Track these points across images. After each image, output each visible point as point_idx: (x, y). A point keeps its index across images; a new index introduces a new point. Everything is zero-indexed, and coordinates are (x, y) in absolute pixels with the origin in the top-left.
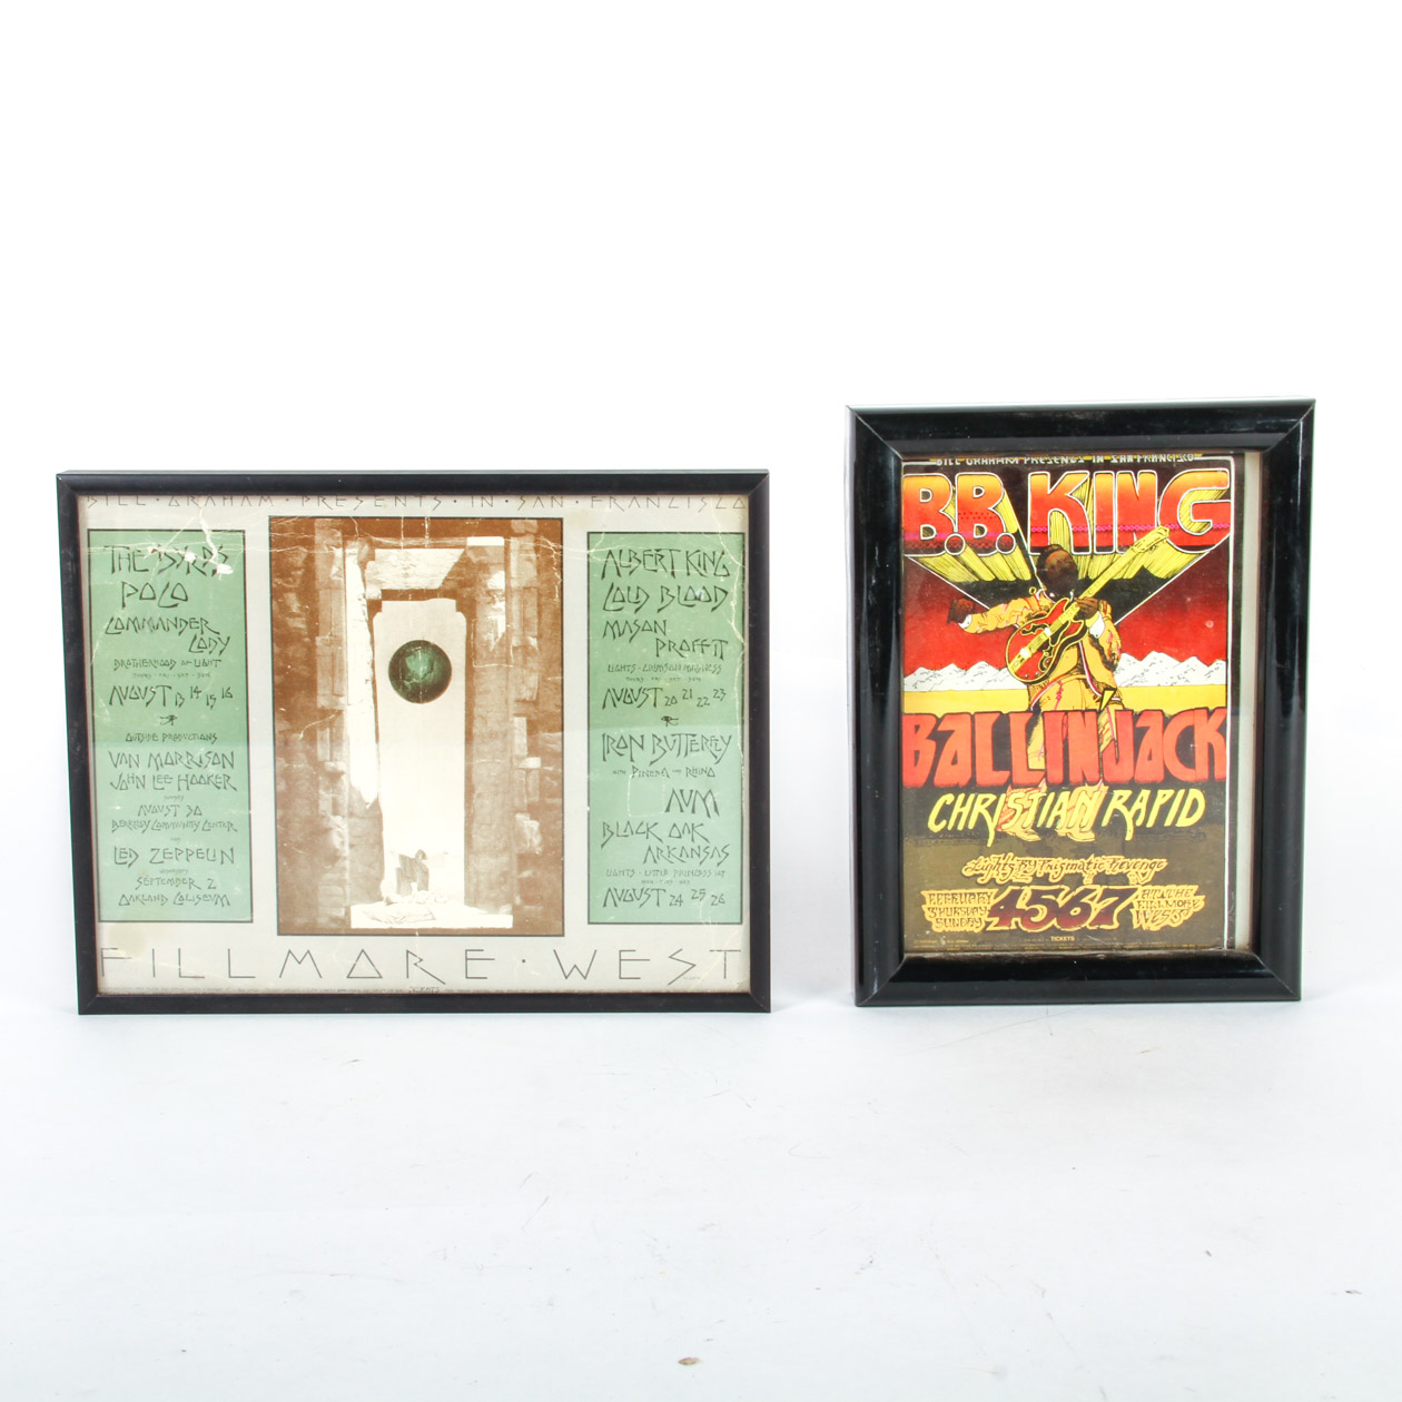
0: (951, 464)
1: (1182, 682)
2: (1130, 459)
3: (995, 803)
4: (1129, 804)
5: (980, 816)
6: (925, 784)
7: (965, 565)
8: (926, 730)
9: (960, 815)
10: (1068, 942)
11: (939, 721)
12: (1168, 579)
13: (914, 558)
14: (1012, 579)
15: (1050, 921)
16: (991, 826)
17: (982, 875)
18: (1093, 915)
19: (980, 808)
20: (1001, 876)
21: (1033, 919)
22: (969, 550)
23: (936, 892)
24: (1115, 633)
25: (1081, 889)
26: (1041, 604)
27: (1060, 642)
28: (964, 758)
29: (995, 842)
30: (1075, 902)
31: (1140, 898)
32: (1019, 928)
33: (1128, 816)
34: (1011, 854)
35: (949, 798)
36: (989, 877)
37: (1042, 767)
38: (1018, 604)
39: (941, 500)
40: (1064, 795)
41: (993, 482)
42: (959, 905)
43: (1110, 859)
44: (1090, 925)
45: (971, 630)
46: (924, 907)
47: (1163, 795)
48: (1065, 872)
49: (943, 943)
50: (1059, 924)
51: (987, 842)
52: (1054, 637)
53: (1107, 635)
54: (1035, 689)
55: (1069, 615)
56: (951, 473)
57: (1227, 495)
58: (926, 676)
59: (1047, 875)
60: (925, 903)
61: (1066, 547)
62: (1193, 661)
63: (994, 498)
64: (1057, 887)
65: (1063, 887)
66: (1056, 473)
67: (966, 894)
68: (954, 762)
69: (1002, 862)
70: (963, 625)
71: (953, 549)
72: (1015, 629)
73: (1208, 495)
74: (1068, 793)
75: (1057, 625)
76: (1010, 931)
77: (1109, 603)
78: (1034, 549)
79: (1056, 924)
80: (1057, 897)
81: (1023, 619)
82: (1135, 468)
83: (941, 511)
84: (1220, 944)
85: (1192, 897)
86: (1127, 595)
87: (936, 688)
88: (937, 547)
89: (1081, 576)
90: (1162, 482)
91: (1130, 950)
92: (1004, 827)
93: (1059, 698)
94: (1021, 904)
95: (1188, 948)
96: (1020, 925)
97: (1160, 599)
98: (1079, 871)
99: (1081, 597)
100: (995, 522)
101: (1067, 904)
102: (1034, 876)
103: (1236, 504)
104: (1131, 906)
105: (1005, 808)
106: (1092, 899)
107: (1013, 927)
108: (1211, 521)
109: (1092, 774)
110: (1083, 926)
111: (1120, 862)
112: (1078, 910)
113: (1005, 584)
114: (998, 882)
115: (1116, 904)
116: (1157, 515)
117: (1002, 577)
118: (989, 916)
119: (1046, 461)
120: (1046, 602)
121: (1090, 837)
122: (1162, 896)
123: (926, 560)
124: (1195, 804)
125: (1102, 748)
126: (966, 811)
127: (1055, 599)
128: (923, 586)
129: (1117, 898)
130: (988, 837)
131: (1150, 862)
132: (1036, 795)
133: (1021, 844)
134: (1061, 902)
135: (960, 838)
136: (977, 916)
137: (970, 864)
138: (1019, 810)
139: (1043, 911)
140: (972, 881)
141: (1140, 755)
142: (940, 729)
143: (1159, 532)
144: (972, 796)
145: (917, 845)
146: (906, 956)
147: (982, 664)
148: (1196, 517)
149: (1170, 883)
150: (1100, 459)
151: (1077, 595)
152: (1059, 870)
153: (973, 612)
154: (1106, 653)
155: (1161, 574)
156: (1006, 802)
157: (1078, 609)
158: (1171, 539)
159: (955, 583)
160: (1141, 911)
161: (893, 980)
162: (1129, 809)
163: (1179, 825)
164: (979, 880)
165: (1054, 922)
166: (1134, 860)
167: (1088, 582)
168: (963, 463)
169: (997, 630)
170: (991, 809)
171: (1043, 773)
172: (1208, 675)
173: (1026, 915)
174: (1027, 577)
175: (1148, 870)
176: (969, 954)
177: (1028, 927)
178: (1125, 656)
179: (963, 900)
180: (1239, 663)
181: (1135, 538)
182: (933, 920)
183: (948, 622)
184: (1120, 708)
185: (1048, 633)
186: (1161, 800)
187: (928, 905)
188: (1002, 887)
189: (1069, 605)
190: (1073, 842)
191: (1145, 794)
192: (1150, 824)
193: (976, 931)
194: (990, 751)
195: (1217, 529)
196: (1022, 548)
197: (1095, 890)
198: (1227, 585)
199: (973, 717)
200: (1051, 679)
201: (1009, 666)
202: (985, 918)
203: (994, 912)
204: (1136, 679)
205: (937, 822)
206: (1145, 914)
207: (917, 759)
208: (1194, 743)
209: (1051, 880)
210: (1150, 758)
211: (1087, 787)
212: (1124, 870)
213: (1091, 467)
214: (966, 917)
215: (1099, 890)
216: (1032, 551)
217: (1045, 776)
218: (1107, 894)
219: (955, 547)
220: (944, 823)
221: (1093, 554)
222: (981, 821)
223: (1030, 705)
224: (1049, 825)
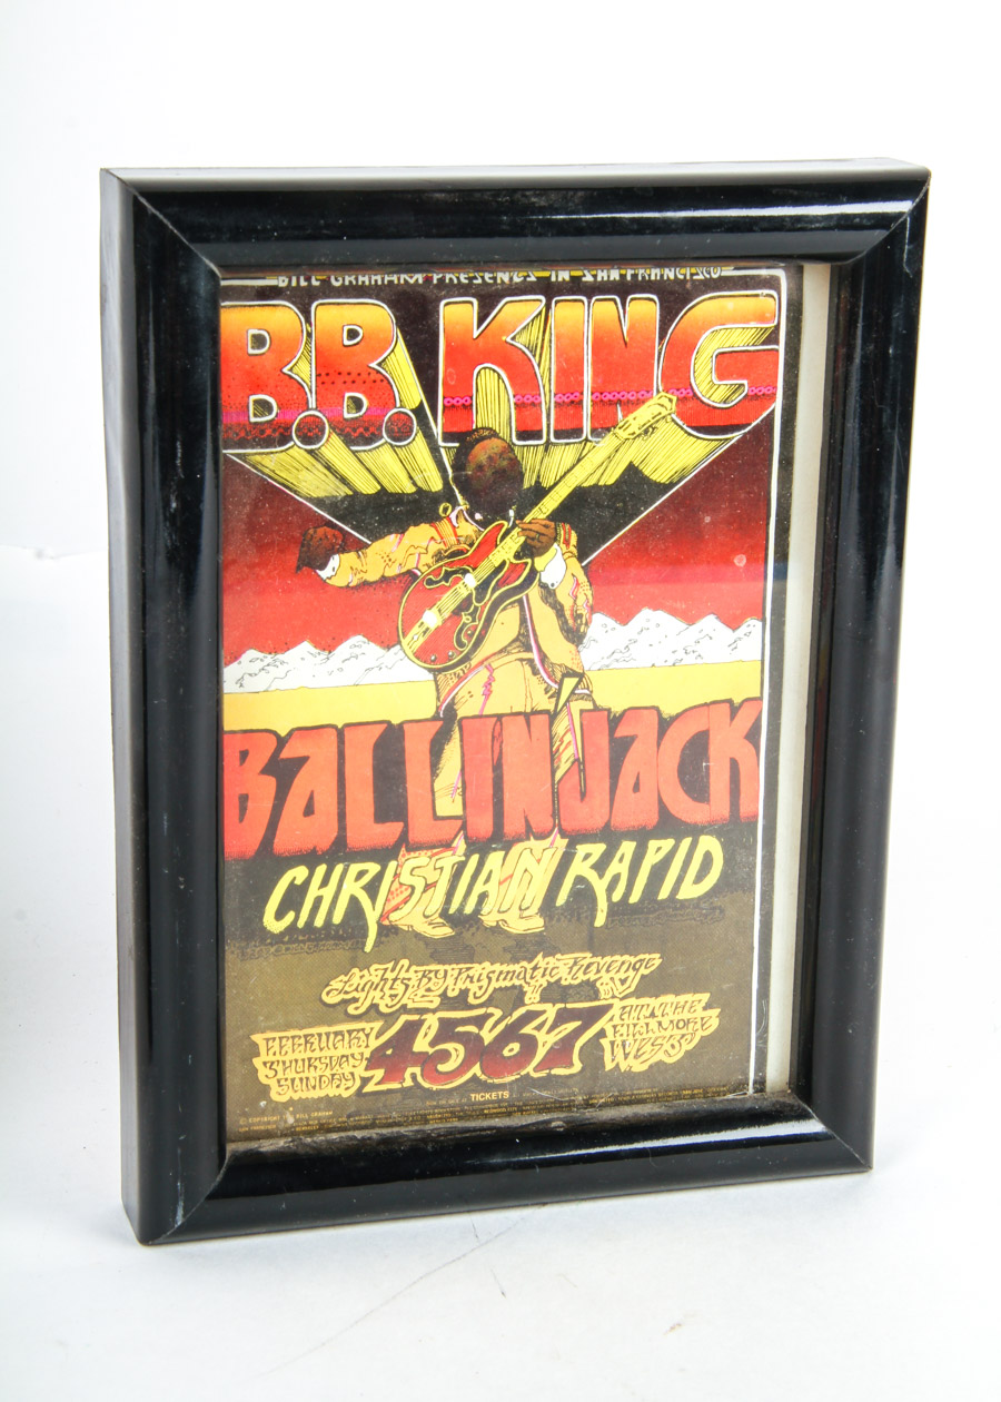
0: (303, 283)
1: (690, 659)
2: (615, 275)
3: (379, 877)
4: (600, 867)
5: (354, 901)
6: (258, 852)
7: (328, 468)
8: (260, 758)
9: (318, 901)
10: (499, 1101)
11: (282, 742)
12: (672, 485)
13: (237, 455)
14: (410, 489)
15: (468, 1069)
16: (372, 917)
17: (355, 1000)
18: (541, 1053)
19: (353, 888)
20: (388, 1000)
21: (441, 1068)
22: (336, 440)
23: (277, 1035)
24: (583, 578)
25: (521, 1011)
26: (459, 532)
27: (490, 597)
28: (326, 802)
29: (377, 943)
30: (510, 1033)
31: (617, 1021)
32: (417, 1085)
33: (600, 886)
34: (405, 962)
35: (299, 873)
36: (367, 1003)
37: (458, 811)
38: (420, 534)
39: (285, 351)
40: (495, 858)
41: (377, 317)
42: (317, 1054)
43: (569, 958)
44: (536, 1070)
45: (339, 582)
46: (257, 1062)
47: (657, 849)
48: (495, 985)
49: (291, 1120)
50: (483, 1073)
51: (364, 944)
52: (482, 588)
53: (570, 582)
54: (448, 680)
55: (507, 550)
56: (304, 301)
57: (772, 338)
58: (259, 665)
59: (464, 993)
60: (258, 1055)
61: (504, 433)
62: (710, 623)
63: (380, 346)
64: (481, 1011)
65: (491, 1010)
66: (488, 300)
67: (328, 1035)
68: (309, 810)
69: (390, 975)
70: (324, 574)
71: (306, 439)
72: (415, 577)
73: (740, 338)
74: (503, 853)
75: (485, 569)
76: (403, 1090)
77: (572, 528)
78: (448, 437)
79: (479, 1073)
80: (480, 1028)
81: (427, 559)
82: (623, 290)
83: (285, 370)
84: (742, 1085)
85: (700, 1013)
86: (607, 513)
87: (278, 684)
88: (277, 436)
89: (528, 482)
90: (668, 315)
91: (602, 1107)
92: (394, 917)
93: (487, 693)
94: (421, 1044)
95: (693, 1096)
96: (420, 1079)
97: (662, 520)
98: (517, 982)
99: (527, 519)
100: (381, 388)
101: (497, 1039)
102: (444, 995)
103: (786, 353)
104: (602, 1034)
105: (396, 885)
106: (538, 1028)
107: (408, 1083)
108: (745, 382)
109: (542, 820)
110: (523, 1073)
111: (585, 962)
112: (516, 1047)
113: (399, 498)
114: (383, 1009)
115: (577, 1033)
116: (657, 373)
117: (392, 488)
118: (367, 1069)
119: (470, 279)
120: (467, 529)
121: (537, 924)
122: (653, 1015)
123: (258, 458)
124: (708, 858)
125: (559, 775)
126: (328, 893)
127: (483, 524)
128: (255, 506)
129: (579, 1023)
130: (365, 936)
131: (633, 960)
132: (448, 860)
133: (421, 944)
134: (488, 1036)
135: (318, 940)
136: (347, 1069)
137: (336, 984)
138: (420, 887)
139: (457, 1052)
140: (340, 1011)
141: (621, 783)
142: (285, 754)
143: (660, 404)
144: (339, 868)
145: (244, 956)
146: (231, 1148)
147: (358, 639)
148: (721, 376)
149: (666, 992)
150: (564, 275)
151: (520, 516)
152: (484, 983)
153: (343, 550)
154: (568, 613)
155: (661, 476)
156: (396, 875)
157: (522, 539)
158: (679, 414)
159: (310, 499)
160: (619, 1040)
161: (212, 1197)
162: (601, 876)
163: (680, 896)
164: (351, 1010)
165: (476, 1070)
166: (608, 959)
167: (540, 492)
168: (326, 282)
169: (384, 579)
170: (372, 889)
171: (459, 823)
172: (733, 646)
173: (428, 1062)
174: (436, 485)
175: (631, 973)
176: (334, 1136)
177: (433, 1081)
178: (599, 619)
179: (323, 1044)
180: (783, 623)
181: (620, 415)
182: (273, 1083)
183: (299, 568)
184: (589, 706)
185: (471, 581)
186: (652, 858)
187: (264, 1057)
188: (389, 1018)
189: (508, 532)
190: (508, 935)
191: (628, 847)
192: (634, 898)
193: (346, 1094)
194: (371, 789)
195: (756, 397)
196: (429, 436)
197: (544, 1012)
198: (769, 493)
199: (340, 733)
200: (474, 662)
201: (404, 642)
202: (361, 1072)
203: (375, 1060)
204: (616, 656)
205: (279, 915)
206: (624, 1046)
207: (243, 809)
208: (708, 761)
209: (471, 1000)
210: (636, 788)
211: (532, 843)
212: (592, 976)
213: (549, 290)
214: (328, 1073)
215: (551, 1011)
216: (445, 440)
217: (464, 827)
218: (562, 1017)
219: (311, 434)
220: (291, 916)
221: (548, 444)
222: (355, 906)
223: (438, 708)
224: (469, 909)
